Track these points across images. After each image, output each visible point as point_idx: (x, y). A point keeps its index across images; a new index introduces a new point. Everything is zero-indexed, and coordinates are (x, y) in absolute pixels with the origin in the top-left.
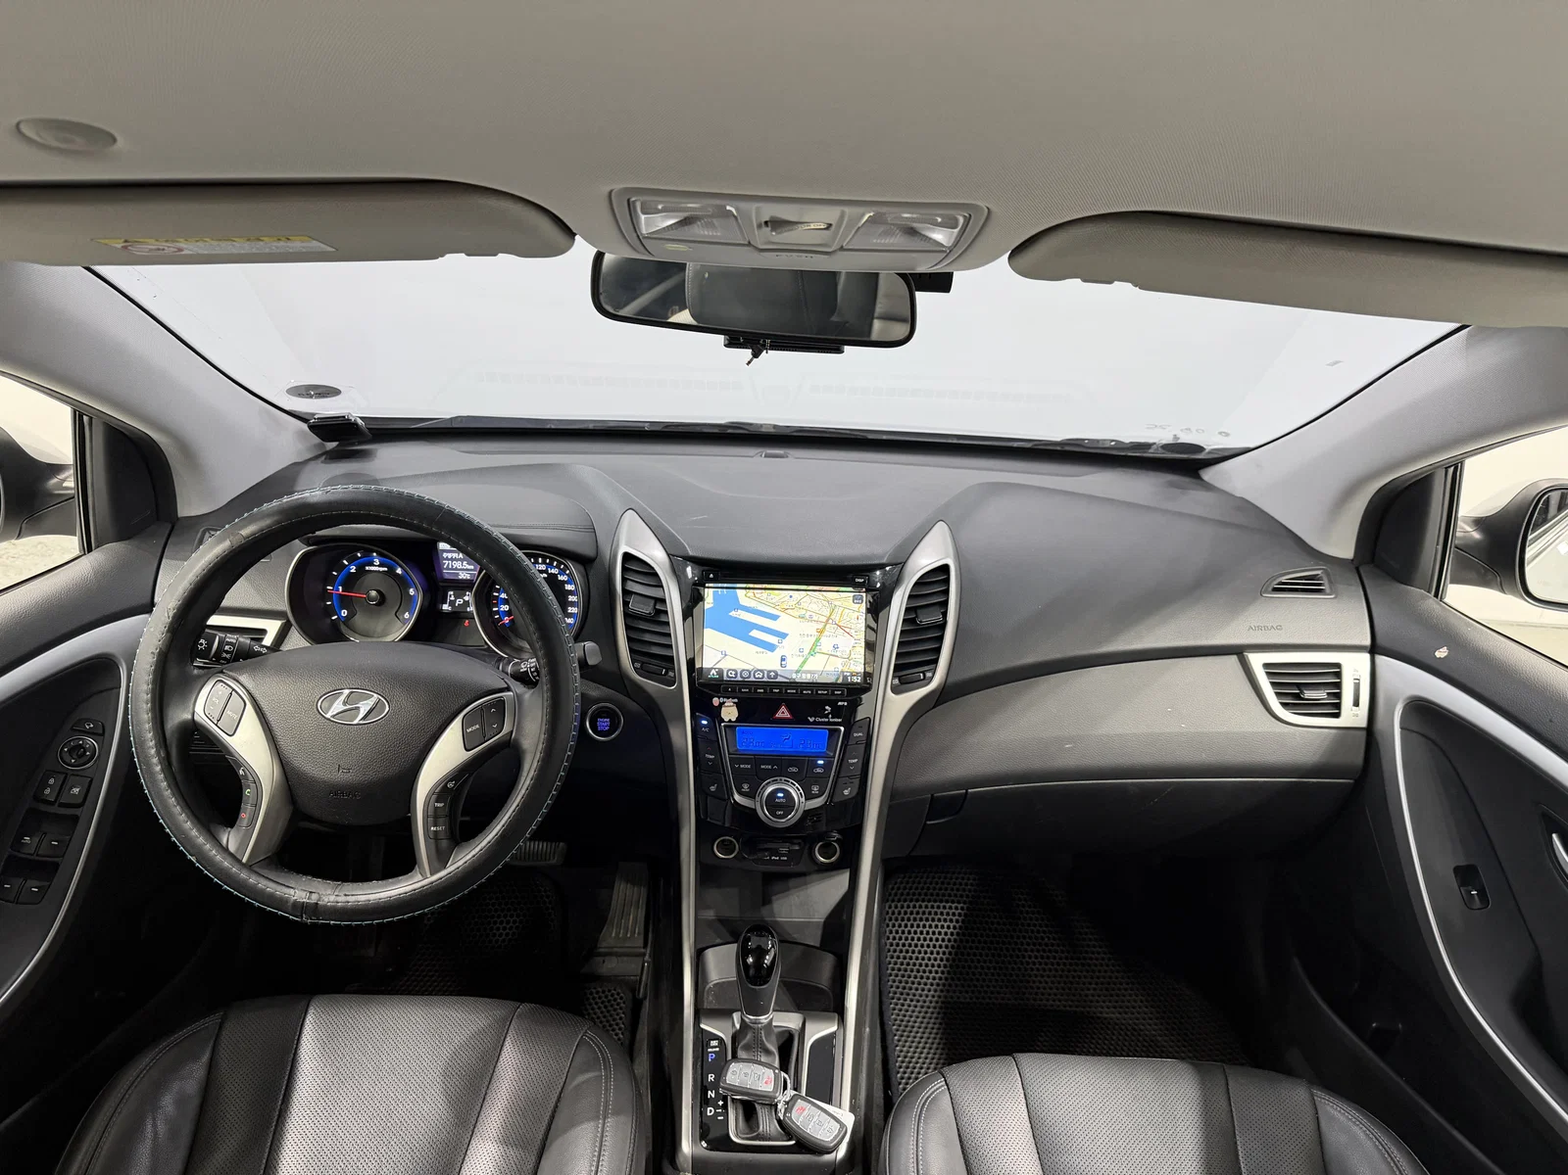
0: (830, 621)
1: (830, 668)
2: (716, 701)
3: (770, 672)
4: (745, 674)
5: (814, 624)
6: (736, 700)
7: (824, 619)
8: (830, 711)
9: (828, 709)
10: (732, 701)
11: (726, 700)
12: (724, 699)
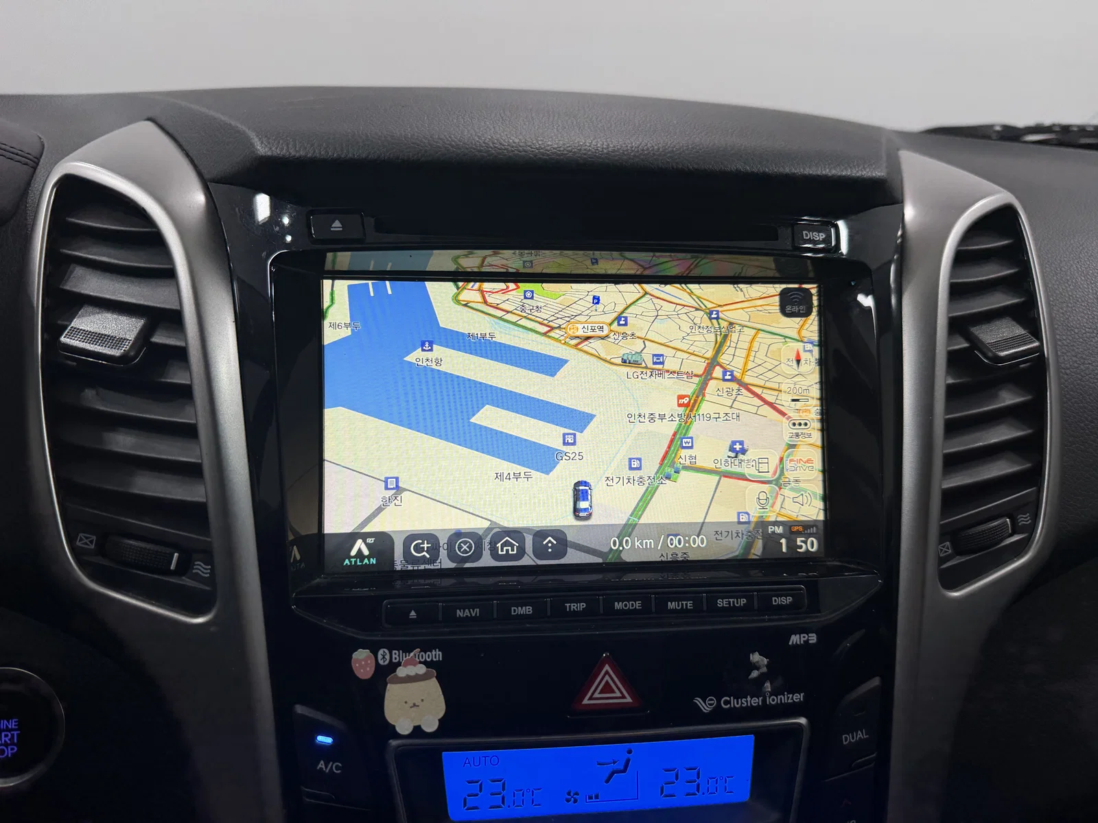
0: (718, 372)
1: (724, 514)
2: (363, 662)
3: (540, 534)
4: (464, 548)
5: (667, 381)
6: (436, 655)
7: (699, 367)
8: (764, 670)
9: (758, 662)
10: (422, 658)
11: (399, 656)
12: (394, 652)
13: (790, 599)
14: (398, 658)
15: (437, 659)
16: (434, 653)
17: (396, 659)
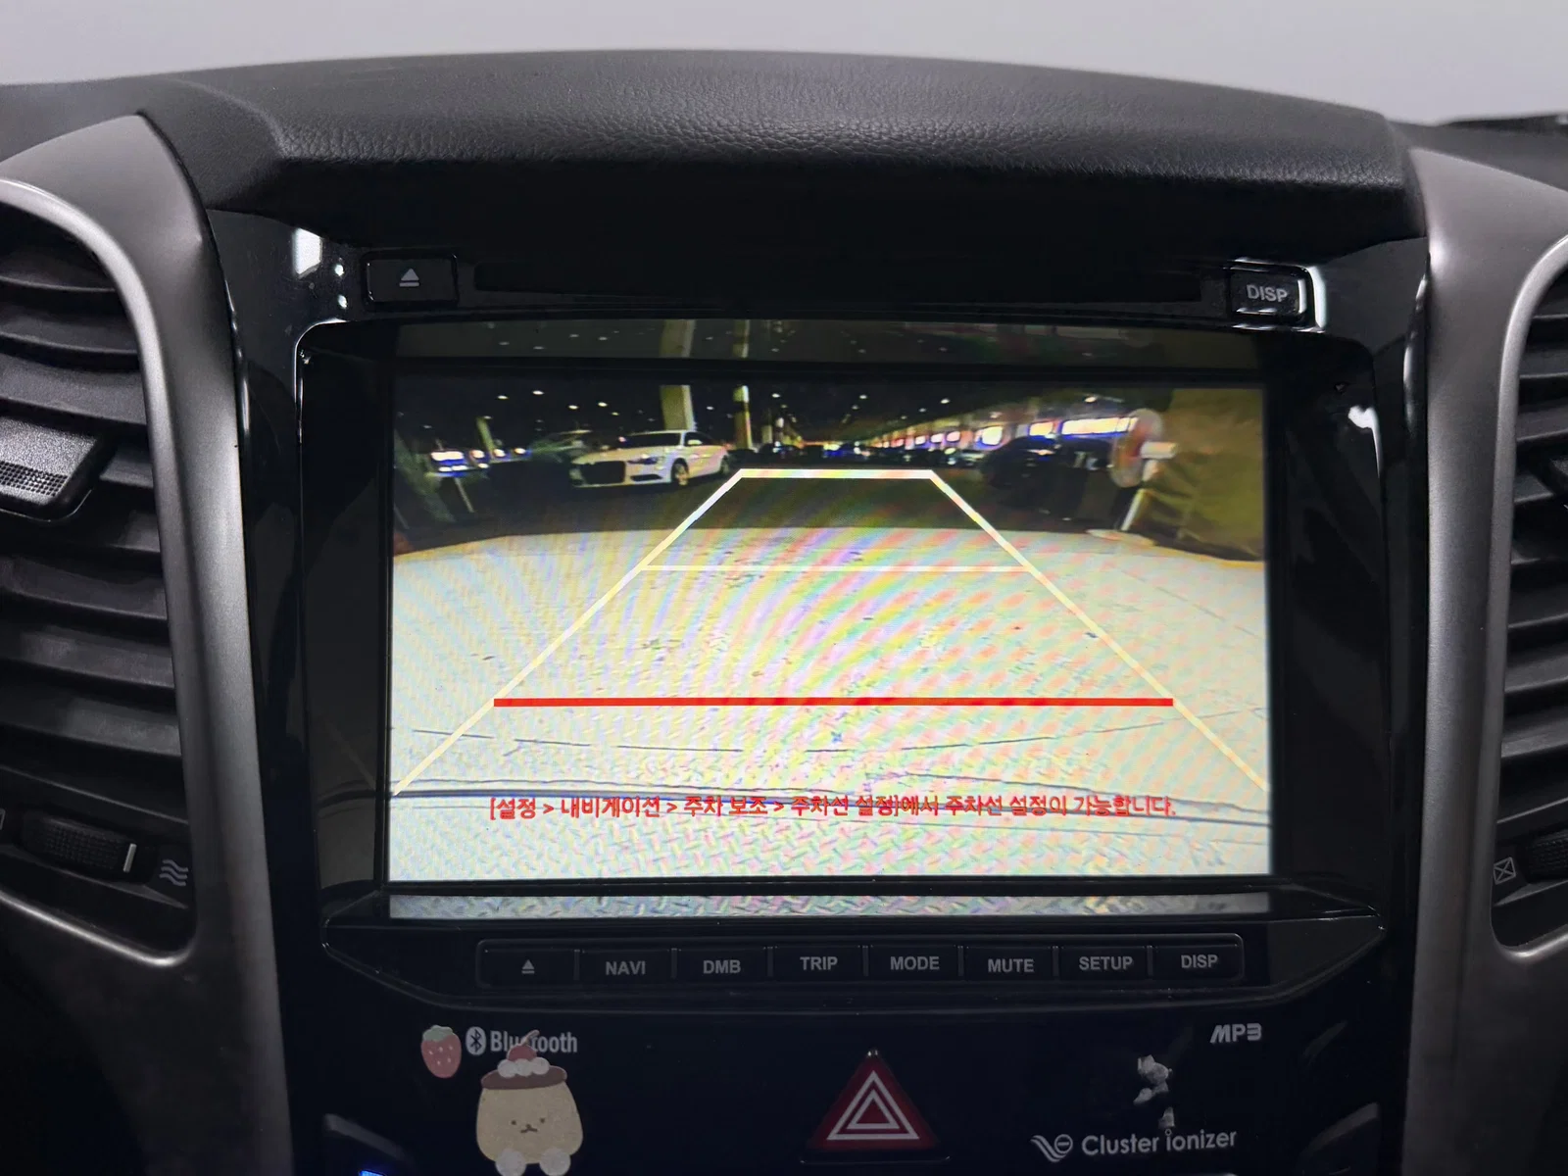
2: (440, 1048)
6: (567, 1043)
8: (1164, 1088)
9: (1152, 1074)
10: (543, 1046)
11: (502, 1041)
12: (493, 1033)
13: (1213, 959)
14: (500, 1044)
15: (569, 1050)
16: (563, 1038)
17: (496, 1045)
